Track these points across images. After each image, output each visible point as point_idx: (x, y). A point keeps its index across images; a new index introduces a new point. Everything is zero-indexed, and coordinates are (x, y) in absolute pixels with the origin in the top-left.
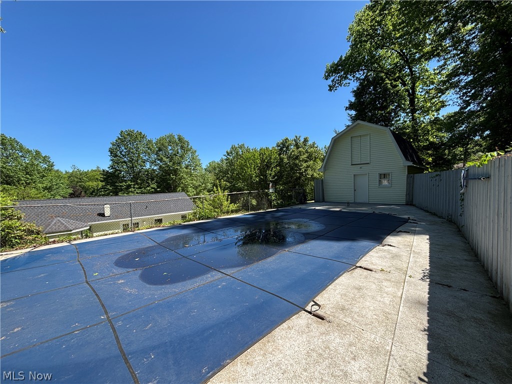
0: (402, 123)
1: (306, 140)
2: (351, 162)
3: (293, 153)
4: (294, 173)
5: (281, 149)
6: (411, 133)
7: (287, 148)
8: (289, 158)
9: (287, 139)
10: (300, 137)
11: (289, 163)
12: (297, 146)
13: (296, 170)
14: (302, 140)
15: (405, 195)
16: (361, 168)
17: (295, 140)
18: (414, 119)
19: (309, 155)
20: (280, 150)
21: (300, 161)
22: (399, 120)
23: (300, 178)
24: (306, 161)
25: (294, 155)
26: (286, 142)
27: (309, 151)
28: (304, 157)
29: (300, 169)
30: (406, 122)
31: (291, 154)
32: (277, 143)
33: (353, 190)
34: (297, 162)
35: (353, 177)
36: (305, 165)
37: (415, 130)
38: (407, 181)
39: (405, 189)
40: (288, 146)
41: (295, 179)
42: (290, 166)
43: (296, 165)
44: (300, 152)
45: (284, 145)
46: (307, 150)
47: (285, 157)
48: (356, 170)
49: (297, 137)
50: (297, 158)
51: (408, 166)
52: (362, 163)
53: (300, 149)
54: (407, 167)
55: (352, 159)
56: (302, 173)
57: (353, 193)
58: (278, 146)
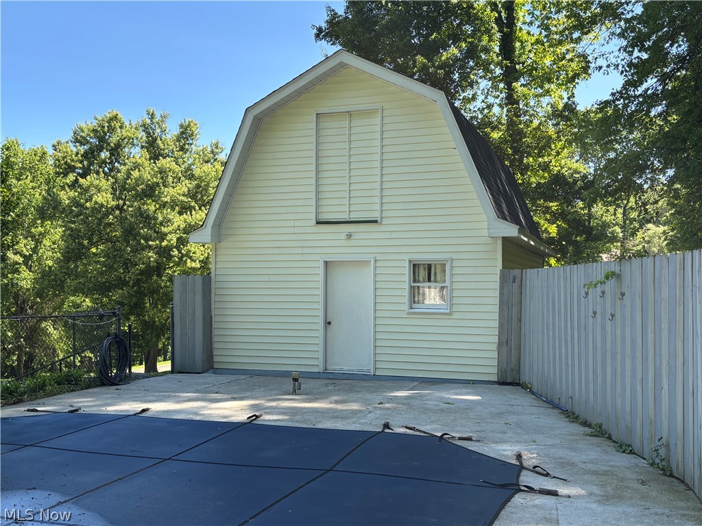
0: (482, 110)
1: (186, 134)
2: (317, 213)
3: (136, 174)
4: (138, 249)
5: (90, 155)
6: (506, 141)
7: (116, 151)
8: (120, 189)
9: (115, 118)
10: (164, 117)
11: (117, 207)
12: (154, 150)
13: (147, 239)
14: (172, 130)
15: (495, 347)
16: (349, 236)
17: (145, 128)
18: (511, 100)
19: (198, 186)
20: (85, 156)
21: (164, 205)
22: (474, 98)
23: (159, 269)
24: (185, 209)
25: (139, 180)
26: (112, 130)
27: (197, 172)
28: (178, 191)
29: (163, 237)
30: (490, 107)
31: (129, 175)
32: (74, 127)
33: (321, 321)
34: (152, 208)
35: (321, 271)
36: (179, 221)
37: (514, 133)
38: (501, 294)
39: (496, 324)
40: (118, 146)
41: (142, 272)
42: (122, 220)
43: (147, 219)
44: (162, 171)
45: (102, 139)
46: (189, 169)
47: (105, 184)
48: (333, 242)
49: (152, 116)
50: (150, 192)
51: (504, 238)
52: (354, 216)
53: (163, 162)
54: (500, 244)
55: (317, 200)
56: (168, 249)
57: (321, 334)
58: (79, 140)
